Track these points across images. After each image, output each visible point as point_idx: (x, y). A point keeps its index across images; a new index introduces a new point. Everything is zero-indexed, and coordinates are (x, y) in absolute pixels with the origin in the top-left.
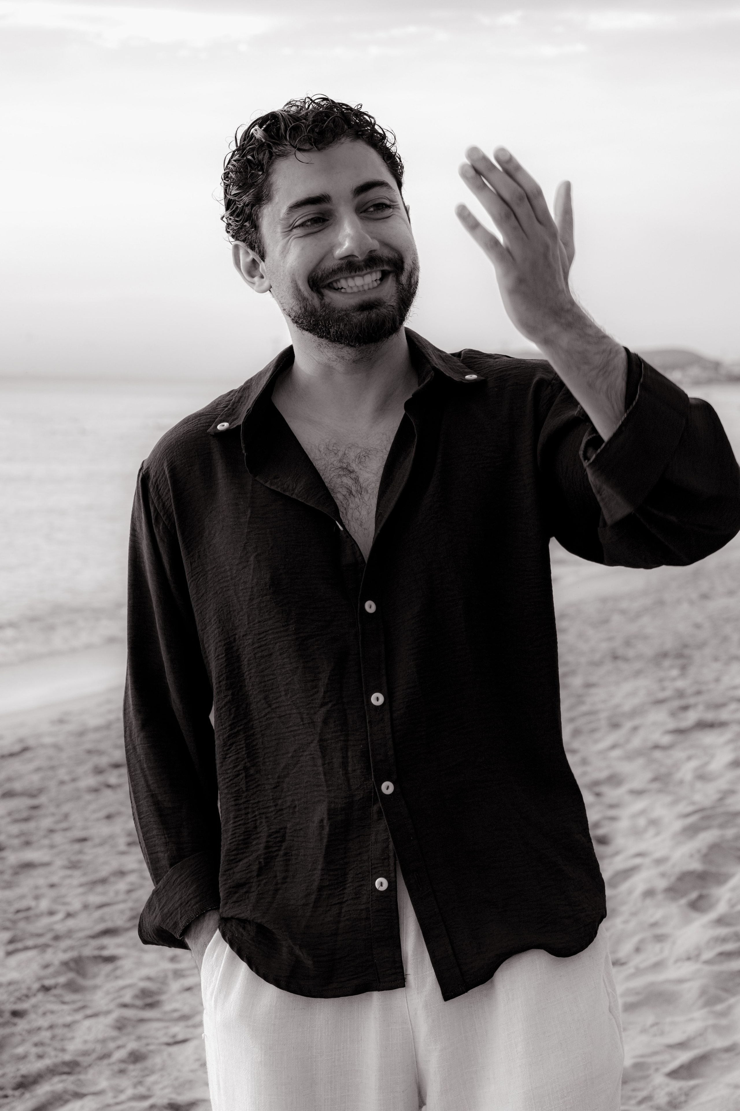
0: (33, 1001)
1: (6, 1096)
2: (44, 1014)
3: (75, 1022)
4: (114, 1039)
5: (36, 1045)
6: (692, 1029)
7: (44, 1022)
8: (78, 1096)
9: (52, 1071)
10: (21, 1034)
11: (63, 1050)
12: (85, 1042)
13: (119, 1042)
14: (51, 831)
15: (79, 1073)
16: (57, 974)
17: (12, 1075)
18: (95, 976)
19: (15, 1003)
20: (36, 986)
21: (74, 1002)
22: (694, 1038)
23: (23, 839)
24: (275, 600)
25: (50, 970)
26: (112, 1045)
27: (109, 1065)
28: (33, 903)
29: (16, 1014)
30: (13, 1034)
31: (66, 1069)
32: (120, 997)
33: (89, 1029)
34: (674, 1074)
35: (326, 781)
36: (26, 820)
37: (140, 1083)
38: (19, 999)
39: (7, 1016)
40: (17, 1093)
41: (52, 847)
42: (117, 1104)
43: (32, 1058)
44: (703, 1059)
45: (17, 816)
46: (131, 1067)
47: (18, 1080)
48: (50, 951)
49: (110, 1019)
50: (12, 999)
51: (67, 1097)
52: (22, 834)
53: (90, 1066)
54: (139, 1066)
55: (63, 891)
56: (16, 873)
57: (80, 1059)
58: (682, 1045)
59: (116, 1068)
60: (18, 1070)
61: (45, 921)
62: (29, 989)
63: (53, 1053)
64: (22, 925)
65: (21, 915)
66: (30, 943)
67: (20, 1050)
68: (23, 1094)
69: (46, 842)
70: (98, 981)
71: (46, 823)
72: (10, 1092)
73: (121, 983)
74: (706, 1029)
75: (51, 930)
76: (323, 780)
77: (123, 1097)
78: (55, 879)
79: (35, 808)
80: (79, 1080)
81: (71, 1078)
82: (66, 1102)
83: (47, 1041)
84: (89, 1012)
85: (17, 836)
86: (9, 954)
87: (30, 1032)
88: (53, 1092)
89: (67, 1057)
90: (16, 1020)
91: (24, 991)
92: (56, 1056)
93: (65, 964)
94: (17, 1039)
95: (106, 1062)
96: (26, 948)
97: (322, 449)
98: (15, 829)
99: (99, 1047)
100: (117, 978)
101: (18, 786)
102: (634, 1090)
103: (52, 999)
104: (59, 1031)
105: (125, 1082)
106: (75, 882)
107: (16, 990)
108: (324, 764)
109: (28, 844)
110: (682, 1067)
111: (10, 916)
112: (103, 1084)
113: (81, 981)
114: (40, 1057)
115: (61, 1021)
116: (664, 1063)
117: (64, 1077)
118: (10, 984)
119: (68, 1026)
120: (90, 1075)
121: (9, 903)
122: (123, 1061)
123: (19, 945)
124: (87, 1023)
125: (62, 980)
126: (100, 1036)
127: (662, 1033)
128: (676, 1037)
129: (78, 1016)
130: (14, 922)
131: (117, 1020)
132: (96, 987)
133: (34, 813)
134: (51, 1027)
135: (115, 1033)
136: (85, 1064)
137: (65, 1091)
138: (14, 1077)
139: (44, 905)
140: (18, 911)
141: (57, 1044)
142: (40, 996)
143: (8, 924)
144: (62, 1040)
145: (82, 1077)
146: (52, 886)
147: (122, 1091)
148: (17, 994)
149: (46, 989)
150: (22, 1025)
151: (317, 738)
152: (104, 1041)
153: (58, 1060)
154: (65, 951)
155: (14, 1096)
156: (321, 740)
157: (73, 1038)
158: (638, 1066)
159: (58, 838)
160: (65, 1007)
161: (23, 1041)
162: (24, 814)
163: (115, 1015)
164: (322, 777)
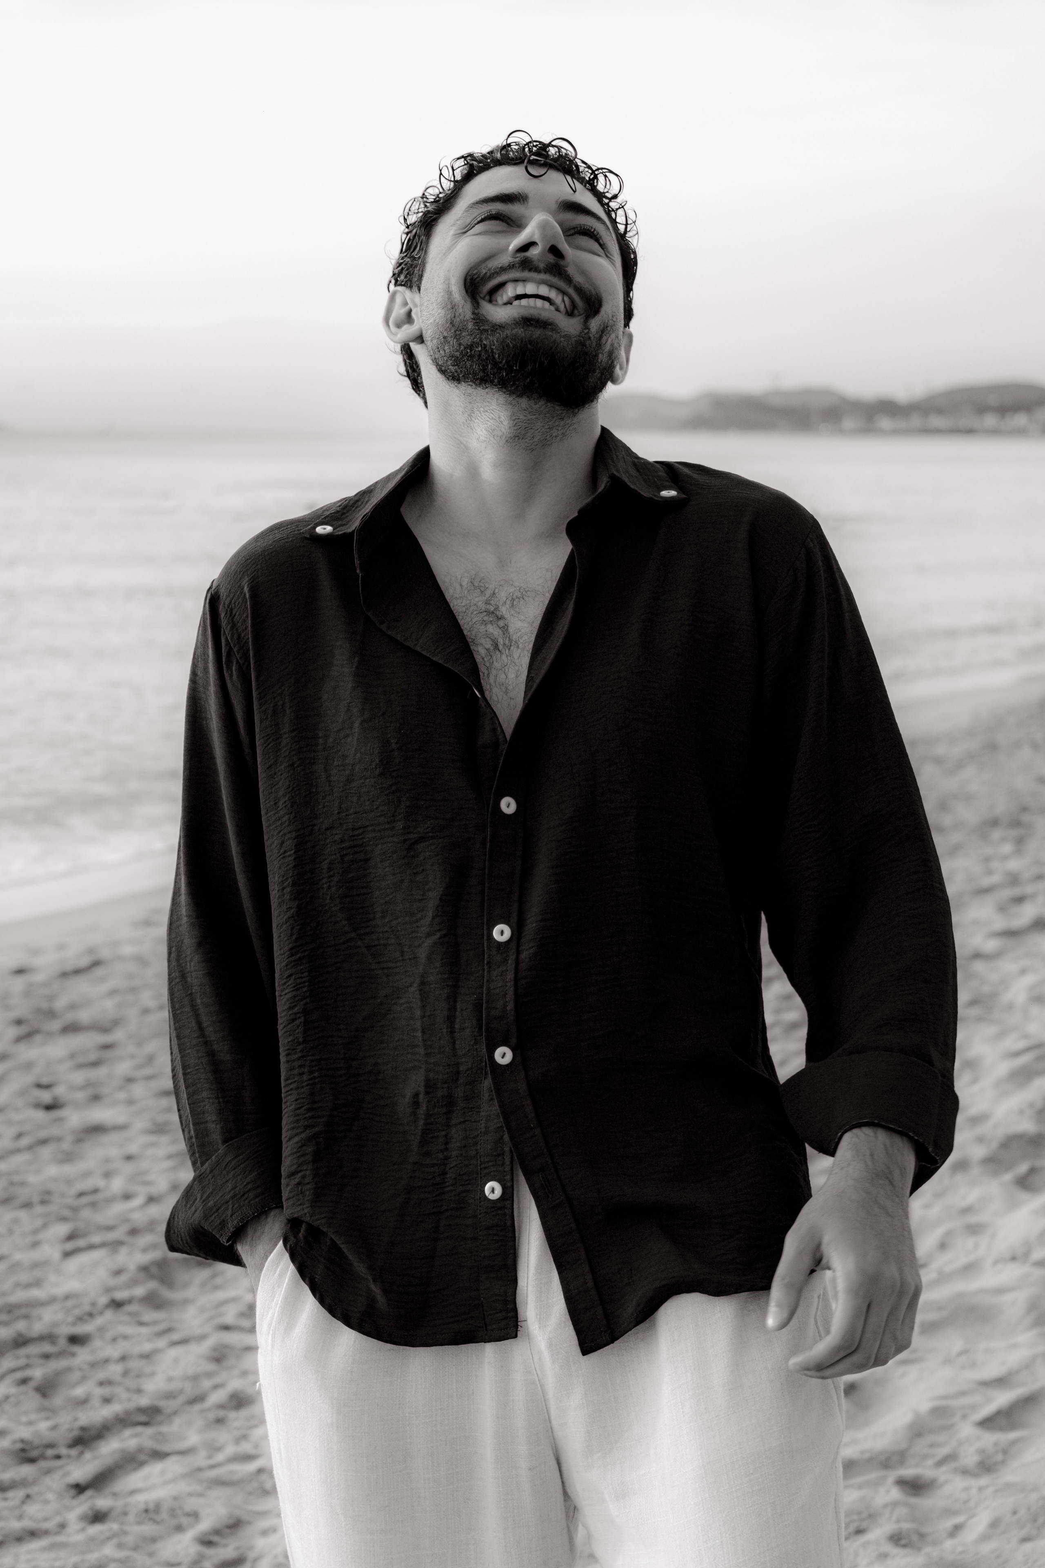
0: (99, 1321)
1: (58, 1457)
2: (114, 1340)
3: (156, 1351)
4: (209, 1375)
5: (101, 1384)
6: (1014, 1358)
7: (113, 1352)
8: (158, 1455)
9: (123, 1421)
10: (80, 1369)
11: (139, 1391)
12: (170, 1379)
13: (217, 1380)
14: (130, 1080)
15: (160, 1423)
16: (133, 1283)
17: (67, 1426)
18: (186, 1286)
19: (74, 1324)
20: (104, 1300)
21: (155, 1323)
22: (1018, 1372)
23: (90, 1091)
24: (380, 786)
25: (124, 1278)
26: (206, 1384)
27: (202, 1411)
28: (101, 1183)
29: (75, 1340)
30: (69, 1369)
31: (143, 1418)
32: (220, 1315)
33: (176, 1361)
34: (987, 1423)
35: (424, 1040)
36: (95, 1064)
37: (245, 1437)
38: (80, 1319)
39: (62, 1342)
40: (74, 1452)
41: (130, 1102)
42: (212, 1467)
43: (96, 1402)
44: (1029, 1401)
45: (81, 1059)
46: (232, 1415)
47: (76, 1433)
48: (124, 1250)
49: (204, 1348)
50: (70, 1319)
51: (142, 1457)
52: (88, 1084)
53: (175, 1413)
54: (243, 1413)
55: (144, 1165)
56: (79, 1141)
57: (162, 1403)
58: (1001, 1382)
59: (211, 1416)
60: (76, 1419)
61: (118, 1208)
62: (94, 1304)
63: (124, 1395)
64: (86, 1213)
65: (85, 1200)
66: (96, 1239)
67: (79, 1392)
68: (82, 1453)
69: (122, 1095)
70: (190, 1293)
71: (123, 1068)
72: (63, 1451)
73: (221, 1295)
74: (1034, 1358)
75: (127, 1221)
76: (420, 1039)
77: (220, 1457)
78: (133, 1148)
79: (107, 1047)
80: (160, 1433)
81: (149, 1431)
82: (141, 1464)
83: (117, 1378)
84: (176, 1337)
85: (83, 1088)
86: (67, 1254)
87: (93, 1365)
88: (123, 1451)
89: (144, 1401)
90: (75, 1349)
91: (87, 1308)
92: (129, 1400)
93: (144, 1269)
94: (75, 1376)
95: (197, 1407)
96: (91, 1247)
97: (464, 584)
98: (79, 1077)
99: (188, 1387)
100: (216, 1288)
101: (84, 1016)
102: (932, 1446)
103: (126, 1318)
104: (134, 1364)
105: (223, 1436)
106: (161, 1152)
107: (75, 1307)
108: (423, 1017)
109: (96, 1098)
110: (998, 1413)
111: (70, 1201)
112: (193, 1438)
113: (166, 1294)
114: (107, 1400)
115: (137, 1350)
116: (974, 1407)
117: (139, 1429)
118: (67, 1297)
119: (146, 1356)
120: (175, 1426)
121: (69, 1182)
122: (221, 1407)
123: (81, 1243)
124: (173, 1352)
125: (139, 1291)
126: (191, 1371)
127: (973, 1365)
128: (993, 1370)
129: (161, 1343)
130: (75, 1210)
131: (215, 1349)
132: (186, 1302)
133: (107, 1054)
134: (123, 1358)
135: (211, 1367)
136: (169, 1411)
137: (140, 1450)
138: (71, 1430)
139: (117, 1185)
140: (81, 1194)
141: (131, 1383)
142: (109, 1315)
143: (67, 1213)
144: (138, 1376)
145: (164, 1429)
146: (129, 1158)
147: (219, 1449)
148: (77, 1312)
149: (117, 1305)
150: (83, 1355)
151: (418, 981)
152: (195, 1378)
153: (131, 1406)
154: (145, 1250)
155: (69, 1456)
156: (423, 983)
157: (152, 1374)
158: (939, 1412)
159: (139, 1090)
160: (144, 1330)
161: (84, 1379)
162: (92, 1057)
163: (211, 1342)
164: (419, 1034)
